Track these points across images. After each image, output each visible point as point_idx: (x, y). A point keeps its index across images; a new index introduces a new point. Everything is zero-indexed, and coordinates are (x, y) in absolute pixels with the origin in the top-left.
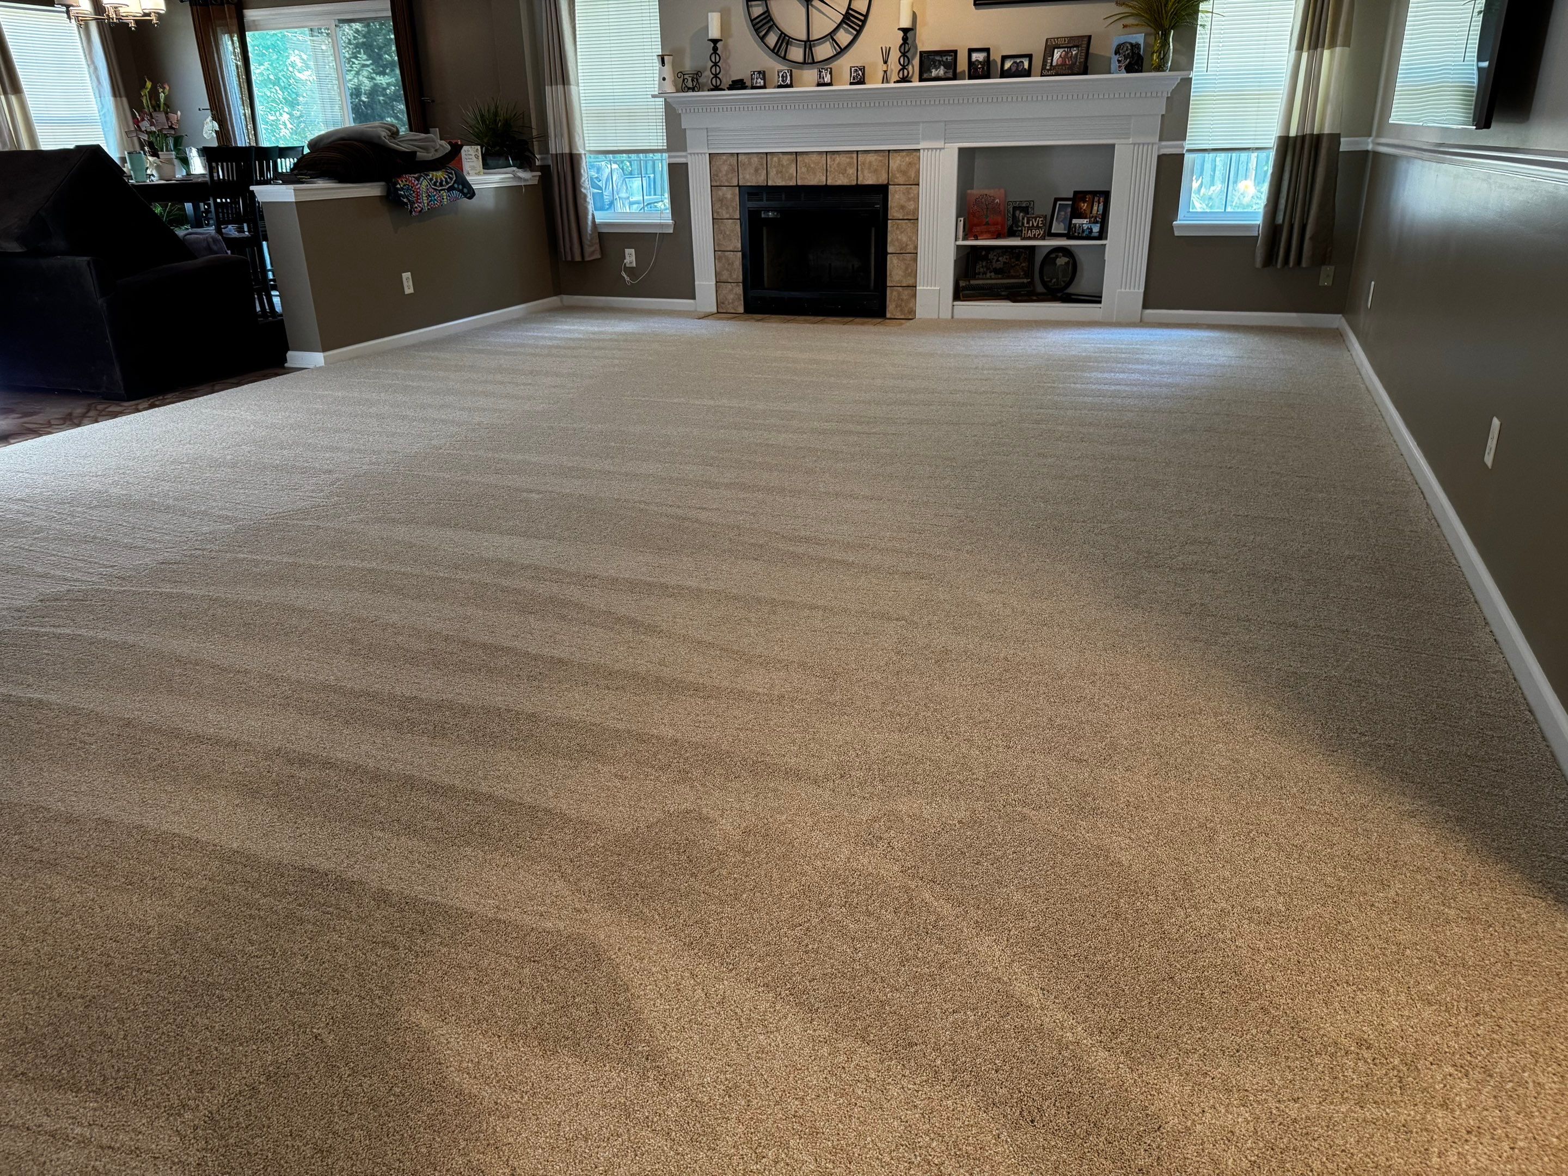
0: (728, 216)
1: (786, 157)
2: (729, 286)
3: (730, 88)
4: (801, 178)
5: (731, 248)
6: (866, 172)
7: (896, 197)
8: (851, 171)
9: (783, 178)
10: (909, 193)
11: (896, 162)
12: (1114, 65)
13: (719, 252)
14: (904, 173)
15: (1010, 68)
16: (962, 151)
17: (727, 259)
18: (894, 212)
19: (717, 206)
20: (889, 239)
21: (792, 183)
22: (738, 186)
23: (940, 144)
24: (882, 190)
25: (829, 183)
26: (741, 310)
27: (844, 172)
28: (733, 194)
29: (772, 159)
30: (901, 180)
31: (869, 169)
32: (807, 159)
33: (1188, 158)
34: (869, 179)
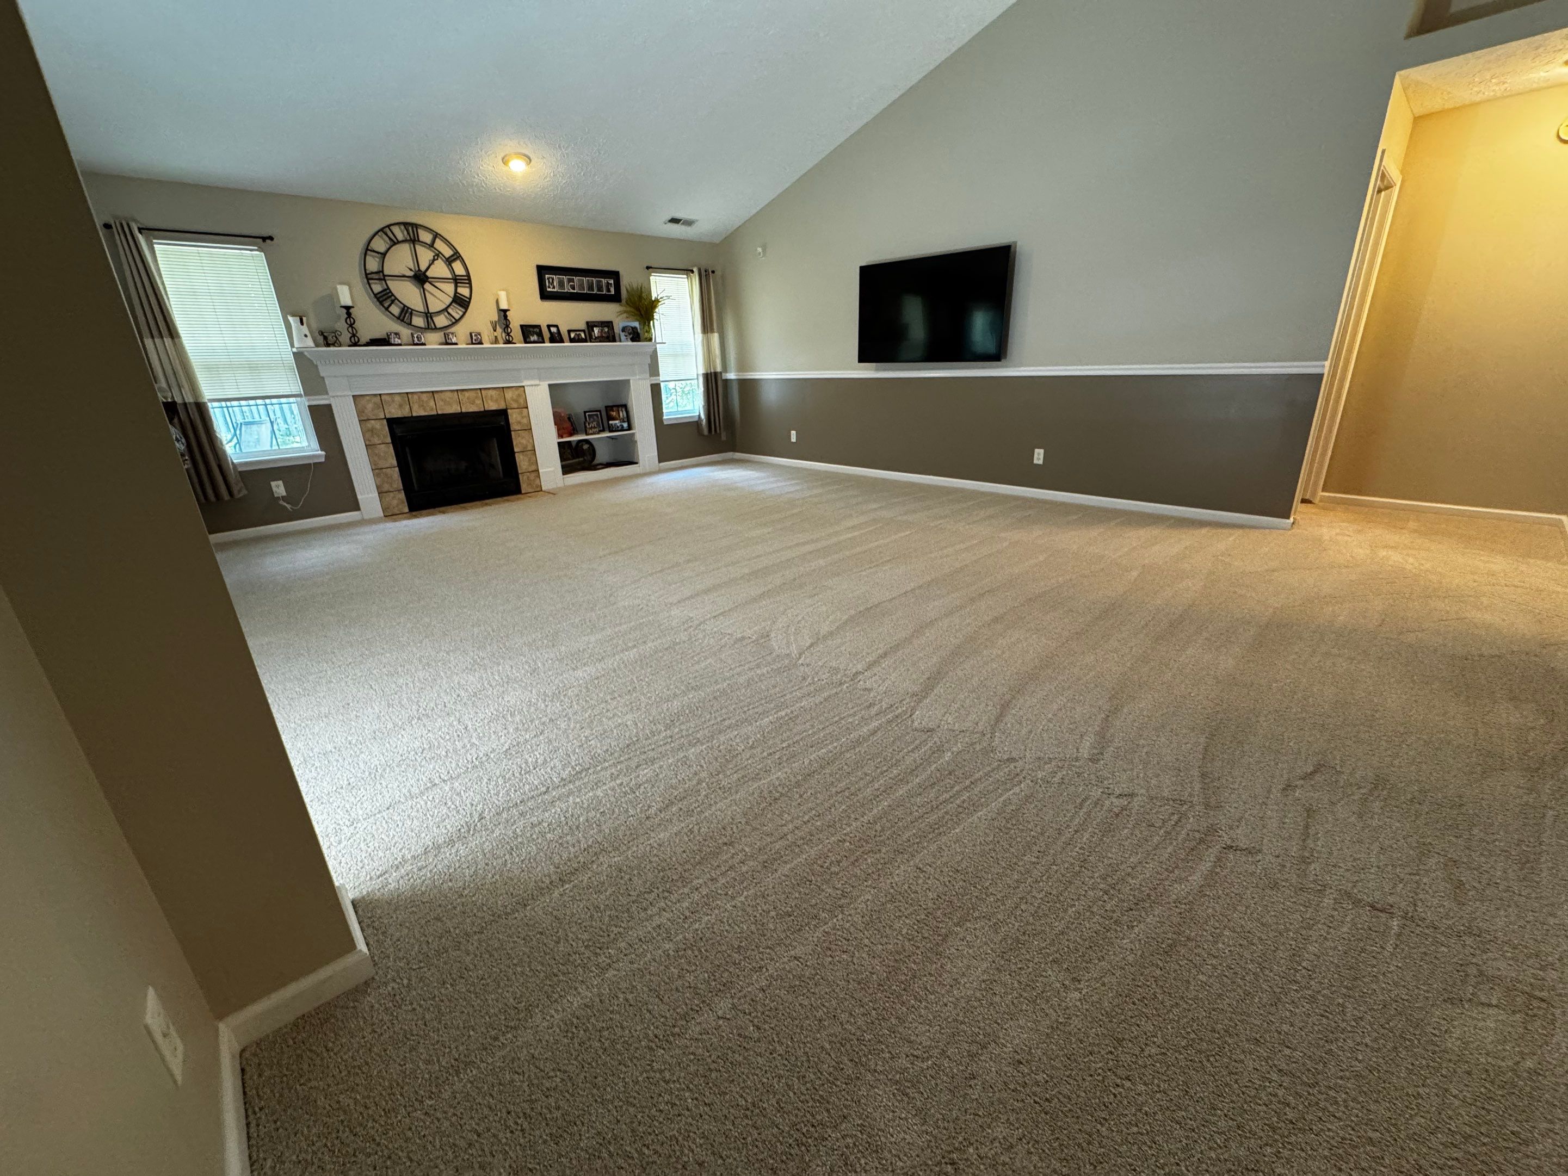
0: (380, 442)
1: (425, 395)
2: (392, 494)
3: (367, 344)
4: (440, 410)
5: (388, 465)
6: (489, 401)
7: (514, 417)
8: (479, 402)
9: (425, 410)
10: (522, 413)
11: (509, 395)
12: (623, 338)
13: (377, 470)
14: (516, 401)
15: (574, 337)
16: (550, 386)
17: (386, 475)
18: (514, 426)
19: (368, 435)
20: (514, 444)
21: (434, 413)
22: (385, 418)
23: (537, 382)
24: (503, 413)
25: (464, 410)
26: (406, 510)
27: (473, 403)
28: (382, 425)
29: (412, 397)
30: (515, 405)
31: (492, 400)
32: (442, 395)
33: (662, 385)
34: (492, 406)
